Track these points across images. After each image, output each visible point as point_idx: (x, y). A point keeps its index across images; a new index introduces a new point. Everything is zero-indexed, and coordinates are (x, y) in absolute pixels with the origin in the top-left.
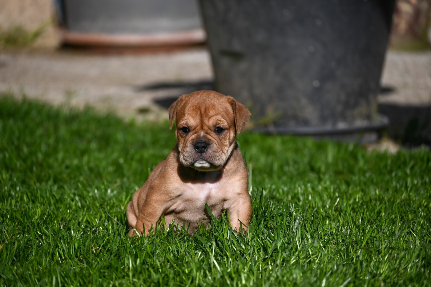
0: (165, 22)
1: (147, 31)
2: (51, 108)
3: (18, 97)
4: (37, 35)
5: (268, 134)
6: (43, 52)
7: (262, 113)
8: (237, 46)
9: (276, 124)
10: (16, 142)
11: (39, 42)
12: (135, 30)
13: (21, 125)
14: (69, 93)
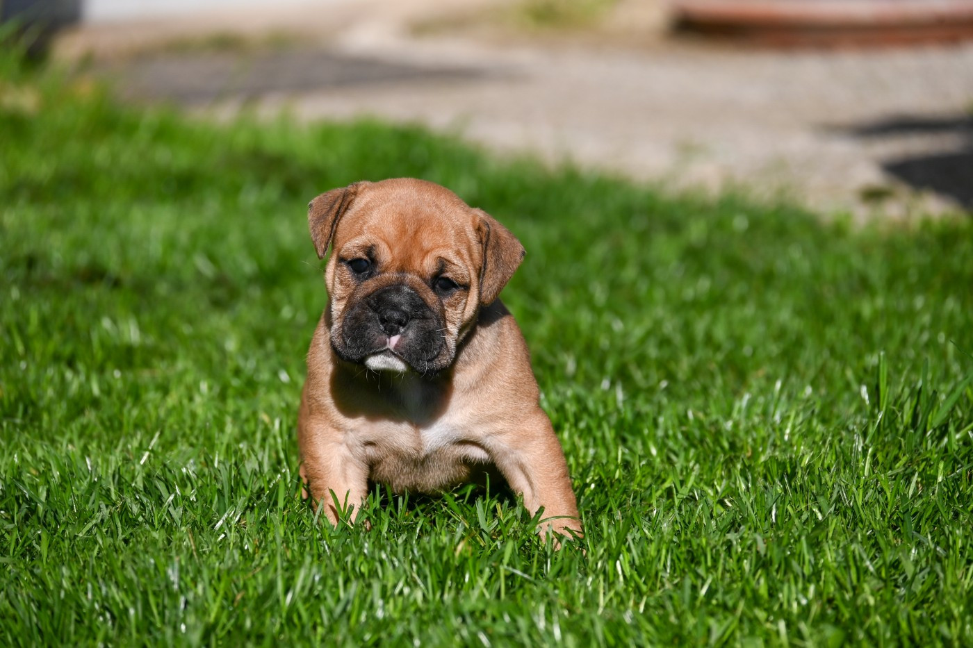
13: (553, 233)
14: (687, 150)
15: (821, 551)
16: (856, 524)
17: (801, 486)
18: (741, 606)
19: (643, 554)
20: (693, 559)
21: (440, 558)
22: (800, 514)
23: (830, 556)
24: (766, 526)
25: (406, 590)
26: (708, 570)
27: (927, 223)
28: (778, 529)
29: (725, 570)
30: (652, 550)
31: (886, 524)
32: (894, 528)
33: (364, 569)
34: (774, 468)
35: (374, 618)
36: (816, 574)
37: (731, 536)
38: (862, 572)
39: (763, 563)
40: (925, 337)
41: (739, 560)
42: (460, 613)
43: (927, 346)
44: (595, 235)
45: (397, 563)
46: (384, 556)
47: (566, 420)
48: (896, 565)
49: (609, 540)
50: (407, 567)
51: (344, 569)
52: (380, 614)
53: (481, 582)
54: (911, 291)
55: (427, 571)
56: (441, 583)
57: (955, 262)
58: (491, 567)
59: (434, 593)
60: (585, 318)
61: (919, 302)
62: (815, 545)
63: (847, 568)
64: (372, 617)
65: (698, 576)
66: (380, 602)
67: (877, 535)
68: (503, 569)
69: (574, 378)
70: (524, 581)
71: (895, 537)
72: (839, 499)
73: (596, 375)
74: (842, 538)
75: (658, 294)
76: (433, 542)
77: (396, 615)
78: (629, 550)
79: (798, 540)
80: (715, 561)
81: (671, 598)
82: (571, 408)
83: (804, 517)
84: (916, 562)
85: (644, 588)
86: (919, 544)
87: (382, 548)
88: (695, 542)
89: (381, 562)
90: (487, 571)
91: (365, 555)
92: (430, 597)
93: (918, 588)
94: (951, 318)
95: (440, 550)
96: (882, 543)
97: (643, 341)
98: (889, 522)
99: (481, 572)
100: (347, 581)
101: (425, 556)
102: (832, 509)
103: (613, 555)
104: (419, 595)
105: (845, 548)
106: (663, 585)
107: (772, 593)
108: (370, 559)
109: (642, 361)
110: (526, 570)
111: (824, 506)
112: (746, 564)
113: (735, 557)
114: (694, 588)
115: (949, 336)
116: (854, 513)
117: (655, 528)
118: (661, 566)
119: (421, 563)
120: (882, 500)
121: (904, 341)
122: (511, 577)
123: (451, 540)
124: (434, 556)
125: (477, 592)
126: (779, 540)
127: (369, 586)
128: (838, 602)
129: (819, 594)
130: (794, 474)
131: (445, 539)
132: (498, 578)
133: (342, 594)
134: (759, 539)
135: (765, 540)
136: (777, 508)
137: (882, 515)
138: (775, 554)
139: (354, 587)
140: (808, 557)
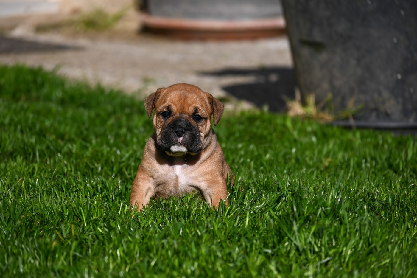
0: (249, 8)
1: (231, 17)
2: (124, 96)
3: (93, 84)
4: (118, 18)
5: (348, 128)
6: (124, 36)
7: (343, 106)
8: (318, 37)
9: (355, 117)
10: (85, 133)
11: (120, 26)
12: (219, 16)
13: (93, 114)
14: (146, 81)
15: (200, 248)
16: (214, 237)
17: (192, 221)
18: (168, 270)
19: (128, 247)
20: (149, 250)
21: (46, 248)
22: (191, 232)
23: (203, 250)
24: (178, 237)
25: (32, 261)
26: (155, 255)
27: (243, 113)
28: (183, 238)
29: (161, 255)
30: (132, 246)
31: (226, 238)
32: (229, 239)
33: (15, 251)
34: (181, 213)
35: (19, 272)
36: (198, 258)
37: (164, 241)
38: (216, 257)
39: (176, 253)
40: (242, 160)
41: (167, 251)
42: (53, 271)
43: (242, 164)
44: (109, 115)
45: (28, 249)
46: (23, 246)
47: (97, 191)
48: (230, 254)
49: (114, 241)
50: (32, 251)
51: (7, 251)
52: (21, 270)
53: (62, 258)
54: (236, 140)
55: (41, 253)
56: (46, 258)
57: (254, 130)
58: (66, 252)
59: (43, 262)
60: (105, 149)
61: (240, 146)
62: (198, 245)
63: (210, 255)
64: (18, 271)
65: (150, 257)
66: (21, 266)
67: (222, 242)
68: (72, 253)
69: (101, 174)
70: (80, 258)
71: (230, 243)
72: (207, 226)
73: (110, 173)
74: (208, 243)
75: (135, 140)
76: (43, 241)
77: (28, 271)
78: (122, 246)
79: (190, 243)
80: (157, 251)
81: (139, 266)
82: (100, 186)
83: (193, 233)
84: (238, 254)
85: (128, 262)
86: (240, 246)
87: (23, 243)
88: (149, 244)
89: (22, 249)
90: (65, 254)
91: (16, 246)
92: (42, 264)
93: (239, 264)
94: (252, 152)
95: (46, 244)
96: (224, 245)
97: (129, 159)
98: (227, 237)
99: (63, 254)
100: (8, 257)
101: (40, 246)
102: (204, 231)
103: (115, 248)
104: (37, 263)
105: (210, 247)
106: (136, 260)
107: (180, 265)
108: (18, 247)
109: (128, 167)
110: (81, 253)
111: (201, 230)
112: (170, 253)
113: (165, 249)
114: (149, 263)
115: (251, 160)
116: (213, 232)
117: (133, 237)
118: (135, 253)
119: (38, 249)
120: (225, 228)
121: (233, 161)
122: (75, 256)
123: (51, 240)
124: (43, 247)
125: (61, 262)
126: (183, 243)
127: (17, 259)
128: (206, 269)
129: (199, 266)
130: (189, 215)
131: (48, 240)
132: (69, 256)
133: (6, 262)
134: (175, 242)
135: (178, 243)
136: (183, 230)
137: (225, 234)
138: (181, 249)
139: (11, 259)
140: (194, 250)
